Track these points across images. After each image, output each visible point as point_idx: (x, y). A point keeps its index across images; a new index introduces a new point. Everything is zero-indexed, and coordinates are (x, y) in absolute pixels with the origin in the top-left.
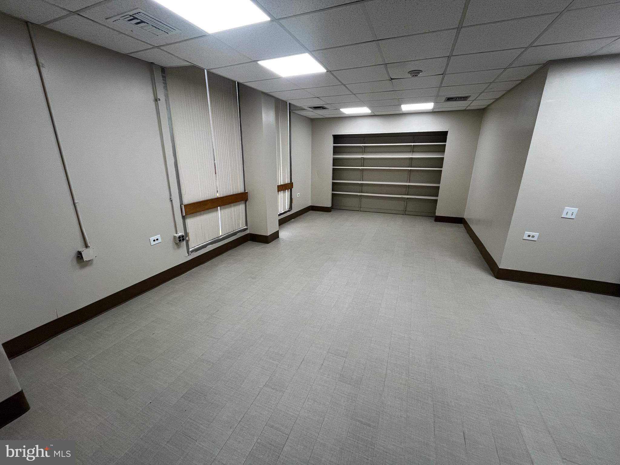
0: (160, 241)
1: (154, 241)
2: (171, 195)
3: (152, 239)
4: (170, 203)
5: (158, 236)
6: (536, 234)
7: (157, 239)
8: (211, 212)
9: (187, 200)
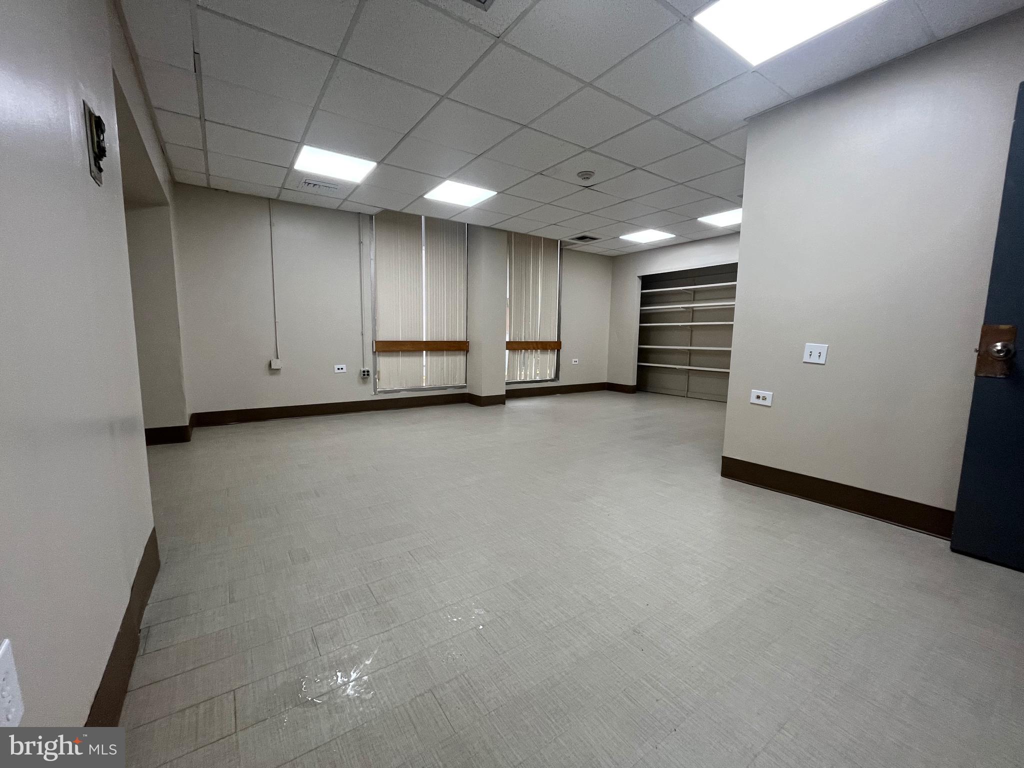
0: (344, 370)
1: (339, 369)
2: (362, 330)
3: (336, 367)
4: (361, 337)
5: (344, 366)
6: (768, 394)
7: (342, 369)
8: (413, 356)
9: (383, 336)
